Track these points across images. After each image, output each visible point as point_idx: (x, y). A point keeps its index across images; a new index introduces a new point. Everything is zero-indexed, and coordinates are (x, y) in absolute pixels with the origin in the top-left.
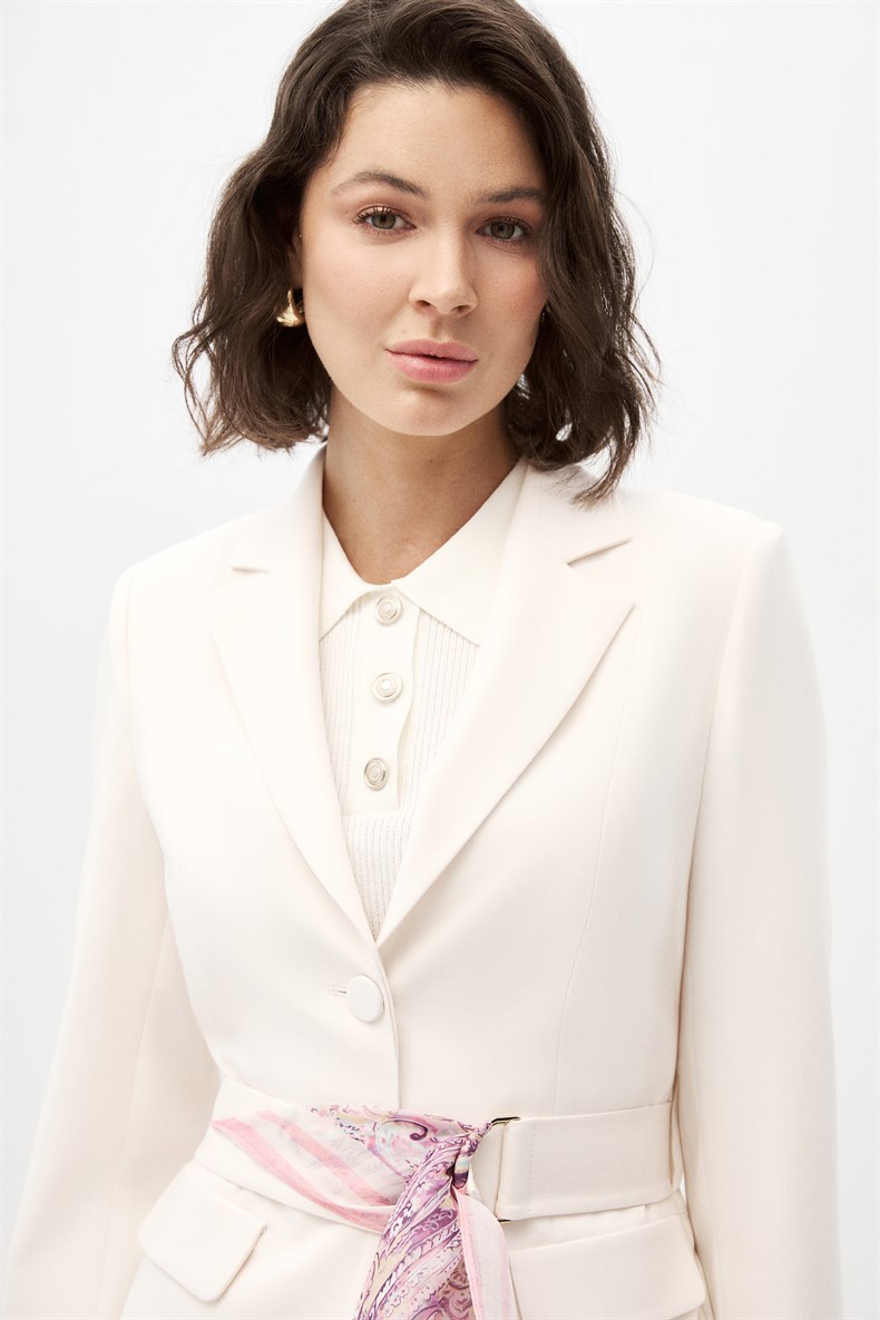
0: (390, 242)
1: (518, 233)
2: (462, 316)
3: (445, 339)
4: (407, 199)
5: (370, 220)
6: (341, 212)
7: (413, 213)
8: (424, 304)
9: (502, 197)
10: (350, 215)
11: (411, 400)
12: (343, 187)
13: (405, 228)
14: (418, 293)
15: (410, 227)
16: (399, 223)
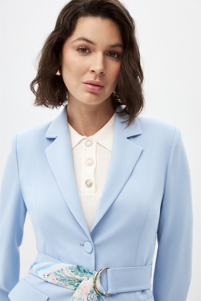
0: (84, 56)
1: (116, 56)
2: (102, 75)
3: (98, 80)
4: (90, 45)
5: (80, 50)
6: (73, 47)
7: (91, 49)
8: (93, 71)
9: (114, 46)
10: (76, 48)
11: (88, 95)
12: (74, 41)
13: (89, 53)
14: (92, 69)
15: (90, 52)
16: (87, 51)
